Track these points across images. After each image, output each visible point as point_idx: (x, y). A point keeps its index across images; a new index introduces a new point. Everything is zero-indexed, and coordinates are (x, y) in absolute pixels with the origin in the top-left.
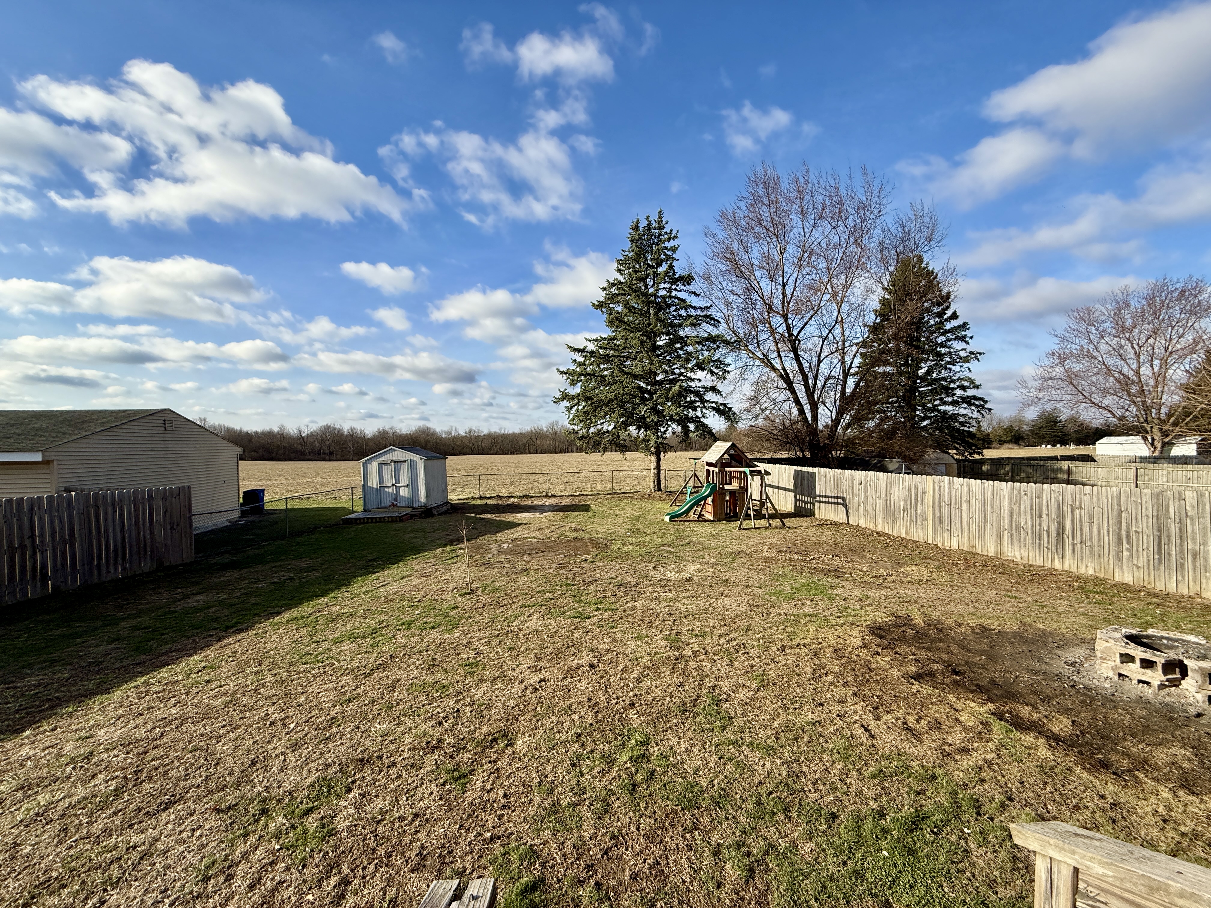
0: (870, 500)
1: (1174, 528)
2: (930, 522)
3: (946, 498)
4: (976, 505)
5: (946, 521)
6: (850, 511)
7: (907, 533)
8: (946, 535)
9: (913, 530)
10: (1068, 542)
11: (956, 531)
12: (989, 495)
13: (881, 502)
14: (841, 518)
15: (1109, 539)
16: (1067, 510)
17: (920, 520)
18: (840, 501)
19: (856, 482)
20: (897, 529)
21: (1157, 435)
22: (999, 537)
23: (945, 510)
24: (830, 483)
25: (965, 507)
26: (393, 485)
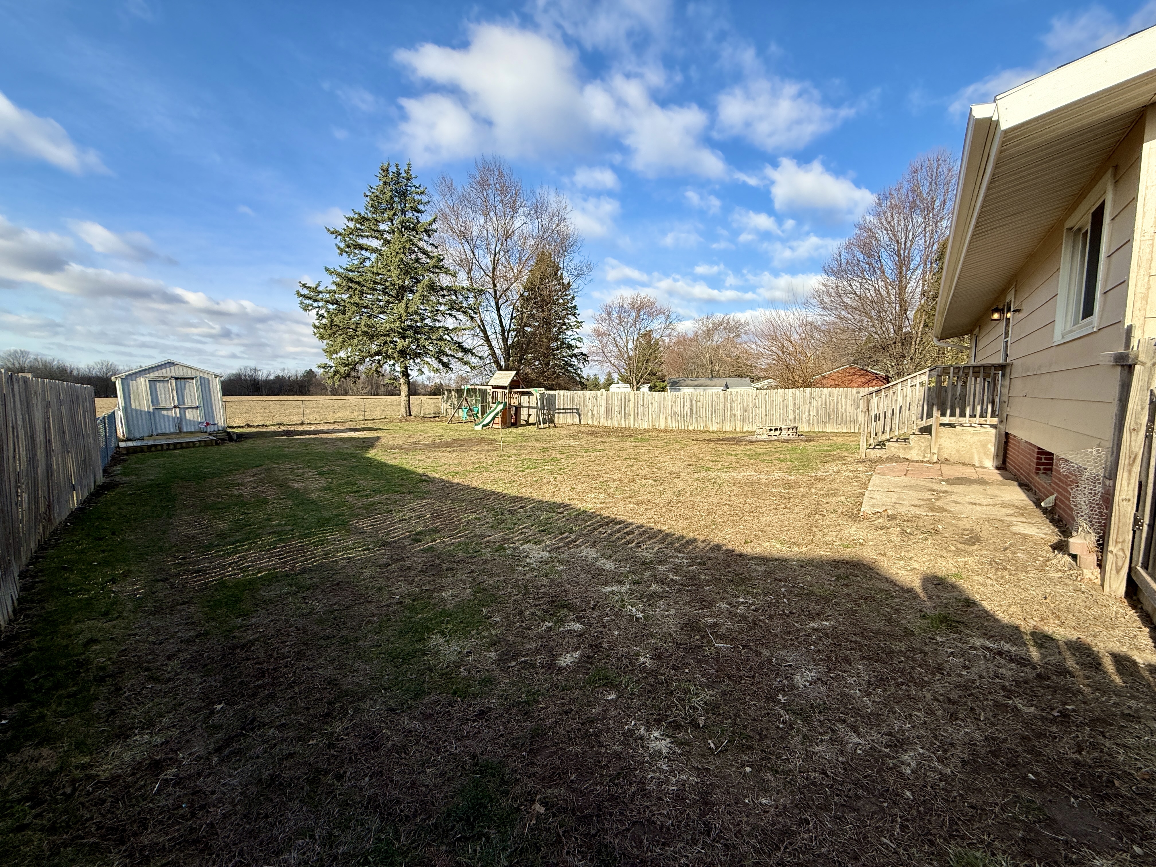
0: (596, 408)
1: (729, 406)
2: (632, 416)
3: (641, 403)
4: (656, 405)
5: (640, 414)
6: (582, 416)
7: (619, 424)
8: (641, 422)
9: (622, 422)
10: (694, 417)
11: (645, 419)
12: (662, 399)
13: (602, 409)
14: (576, 421)
15: (709, 414)
16: (694, 402)
17: (627, 416)
18: (575, 411)
19: (587, 397)
20: (612, 423)
21: (635, 384)
22: (666, 419)
23: (640, 409)
24: (567, 400)
25: (650, 406)
26: (175, 407)
